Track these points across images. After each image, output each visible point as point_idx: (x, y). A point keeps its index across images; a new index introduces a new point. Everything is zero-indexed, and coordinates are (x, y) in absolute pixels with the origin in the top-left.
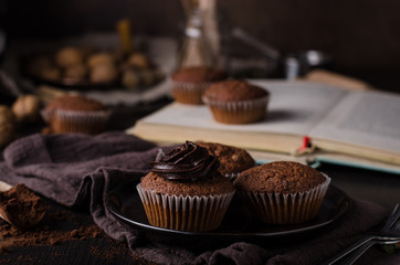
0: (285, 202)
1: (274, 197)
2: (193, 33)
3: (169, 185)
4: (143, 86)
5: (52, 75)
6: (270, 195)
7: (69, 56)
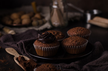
0: (77, 48)
1: (74, 47)
2: (55, 7)
3: (44, 44)
4: (39, 25)
5: (9, 23)
6: (73, 47)
7: (15, 16)
